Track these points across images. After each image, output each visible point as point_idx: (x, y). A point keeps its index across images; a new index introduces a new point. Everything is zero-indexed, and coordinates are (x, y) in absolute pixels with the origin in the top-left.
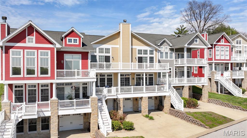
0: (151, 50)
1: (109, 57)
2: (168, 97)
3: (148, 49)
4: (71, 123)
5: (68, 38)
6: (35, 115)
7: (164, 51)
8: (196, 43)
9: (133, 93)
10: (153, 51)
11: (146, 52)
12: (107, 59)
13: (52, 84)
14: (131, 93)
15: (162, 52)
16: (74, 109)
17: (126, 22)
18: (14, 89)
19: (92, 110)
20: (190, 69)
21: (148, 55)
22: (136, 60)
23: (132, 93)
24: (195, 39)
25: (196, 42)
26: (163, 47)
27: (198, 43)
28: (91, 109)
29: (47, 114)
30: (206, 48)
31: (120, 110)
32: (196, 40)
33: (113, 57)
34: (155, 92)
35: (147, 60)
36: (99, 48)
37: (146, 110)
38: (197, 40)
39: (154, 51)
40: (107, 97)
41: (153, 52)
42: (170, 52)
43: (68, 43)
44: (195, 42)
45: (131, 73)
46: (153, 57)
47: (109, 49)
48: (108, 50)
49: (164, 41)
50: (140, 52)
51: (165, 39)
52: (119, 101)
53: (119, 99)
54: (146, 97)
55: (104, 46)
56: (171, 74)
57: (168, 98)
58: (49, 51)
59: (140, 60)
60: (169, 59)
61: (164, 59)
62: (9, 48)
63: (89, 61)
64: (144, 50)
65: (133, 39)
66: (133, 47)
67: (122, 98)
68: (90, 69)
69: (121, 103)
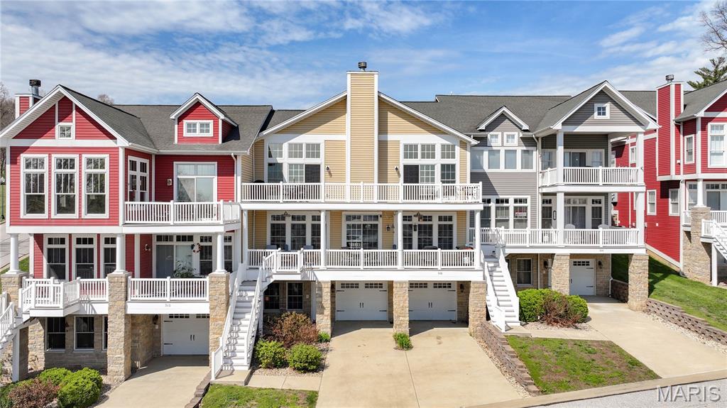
0: (448, 146)
1: (318, 167)
2: (478, 285)
3: (438, 141)
4: (192, 337)
5: (185, 122)
6: (57, 308)
7: (503, 146)
8: (601, 117)
9: (365, 270)
10: (453, 147)
11: (429, 151)
12: (312, 173)
14: (359, 270)
15: (494, 148)
16: (164, 301)
18: (46, 246)
19: (211, 309)
20: (603, 202)
21: (438, 161)
22: (399, 173)
23: (362, 269)
24: (597, 106)
25: (599, 114)
26: (500, 133)
27: (608, 116)
28: (208, 305)
29: (101, 309)
30: (641, 133)
31: (322, 313)
32: (599, 109)
33: (328, 168)
34: (436, 269)
35: (433, 174)
36: (290, 144)
37: (401, 318)
38: (604, 109)
39: (456, 147)
40: (274, 276)
41: (454, 149)
42: (525, 148)
43: (186, 134)
44: (596, 113)
45: (381, 213)
46: (453, 166)
47: (318, 145)
48: (313, 150)
49: (503, 117)
50: (410, 150)
51: (504, 109)
52: (320, 289)
53: (319, 283)
54: (401, 283)
55: (304, 139)
56: (526, 217)
57: (476, 290)
58: (106, 157)
59: (412, 174)
60: (519, 169)
61: (502, 169)
62: (16, 152)
63: (238, 179)
64: (423, 146)
65: (389, 113)
66: (390, 137)
67: (327, 282)
68: (239, 201)
69: (324, 294)
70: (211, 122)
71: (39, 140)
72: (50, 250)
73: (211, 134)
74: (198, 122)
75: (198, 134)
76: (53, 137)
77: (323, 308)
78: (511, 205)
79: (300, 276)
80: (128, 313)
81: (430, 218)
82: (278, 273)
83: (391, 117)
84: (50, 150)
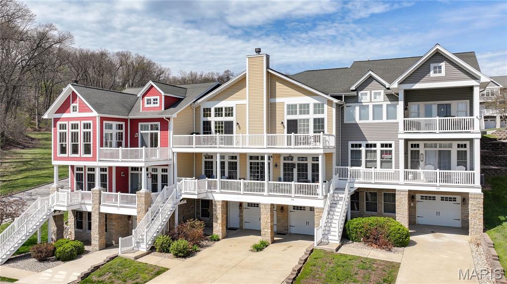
0: (319, 104)
1: (232, 122)
2: (319, 210)
3: (311, 101)
5: (146, 98)
6: (64, 206)
7: (371, 101)
8: (438, 75)
9: (244, 194)
10: (323, 105)
11: (304, 108)
12: (228, 128)
13: (110, 168)
14: (240, 194)
15: (364, 104)
16: (117, 206)
17: (260, 52)
18: (76, 172)
19: (138, 213)
21: (312, 116)
22: (284, 126)
23: (242, 193)
24: (432, 65)
25: (435, 72)
26: (369, 92)
27: (443, 74)
28: (136, 210)
29: (89, 209)
31: (217, 222)
32: (435, 68)
33: (238, 124)
34: (291, 197)
35: (308, 126)
36: (216, 109)
37: (265, 230)
38: (440, 67)
39: (325, 105)
40: (182, 195)
41: (323, 106)
42: (389, 103)
44: (432, 72)
46: (323, 119)
47: (232, 108)
48: (229, 112)
49: (371, 78)
50: (292, 109)
51: (371, 72)
52: (215, 205)
53: (215, 201)
55: (223, 104)
56: (391, 159)
57: (318, 214)
59: (293, 126)
60: (384, 120)
61: (371, 120)
62: (56, 120)
63: (171, 132)
64: (301, 105)
65: (277, 83)
66: (278, 100)
67: (219, 201)
68: (171, 146)
69: (218, 209)
70: (158, 97)
71: (64, 114)
72: (77, 174)
73: (158, 105)
74: (152, 98)
75: (152, 105)
76: (70, 112)
77: (217, 218)
78: (379, 149)
79: (197, 196)
80: (101, 211)
81: (306, 159)
82: (186, 193)
83: (279, 85)
84: (69, 119)
